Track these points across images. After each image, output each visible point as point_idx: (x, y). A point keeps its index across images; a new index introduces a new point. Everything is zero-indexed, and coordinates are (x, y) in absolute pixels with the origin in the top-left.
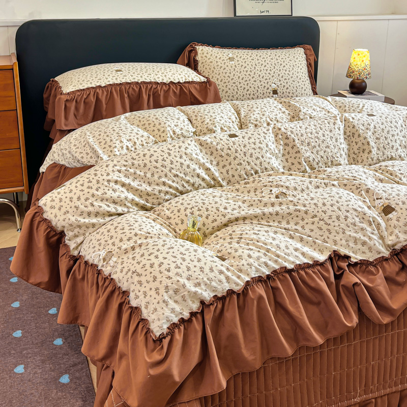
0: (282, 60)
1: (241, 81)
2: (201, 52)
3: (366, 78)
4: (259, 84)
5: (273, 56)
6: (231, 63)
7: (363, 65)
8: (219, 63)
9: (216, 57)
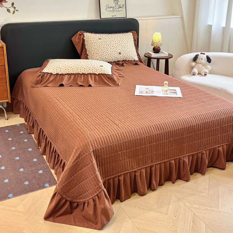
0: (123, 39)
1: (105, 49)
2: (86, 36)
3: (160, 46)
4: (113, 50)
5: (118, 37)
6: (100, 40)
7: (158, 40)
8: (94, 41)
9: (93, 38)
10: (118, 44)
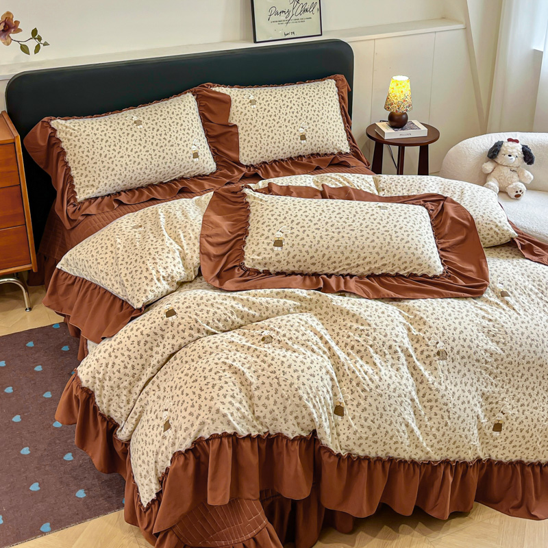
0: (310, 99)
1: (265, 128)
3: (407, 110)
4: (285, 130)
5: (300, 94)
6: (252, 107)
7: (402, 97)
8: (239, 109)
9: (236, 100)
10: (297, 112)
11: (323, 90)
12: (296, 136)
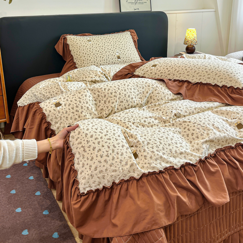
0: (119, 39)
1: (98, 53)
2: (70, 39)
4: (109, 54)
5: (113, 37)
6: (89, 43)
8: (82, 44)
9: (80, 40)
10: (114, 45)
11: (125, 36)
12: (115, 57)
